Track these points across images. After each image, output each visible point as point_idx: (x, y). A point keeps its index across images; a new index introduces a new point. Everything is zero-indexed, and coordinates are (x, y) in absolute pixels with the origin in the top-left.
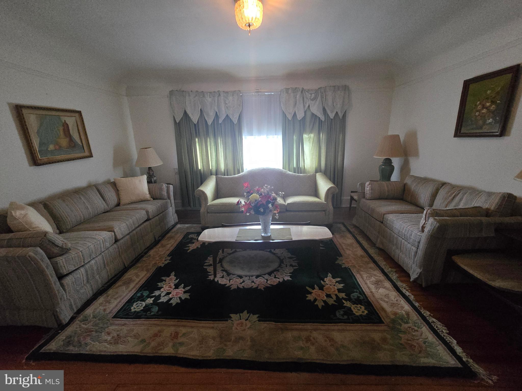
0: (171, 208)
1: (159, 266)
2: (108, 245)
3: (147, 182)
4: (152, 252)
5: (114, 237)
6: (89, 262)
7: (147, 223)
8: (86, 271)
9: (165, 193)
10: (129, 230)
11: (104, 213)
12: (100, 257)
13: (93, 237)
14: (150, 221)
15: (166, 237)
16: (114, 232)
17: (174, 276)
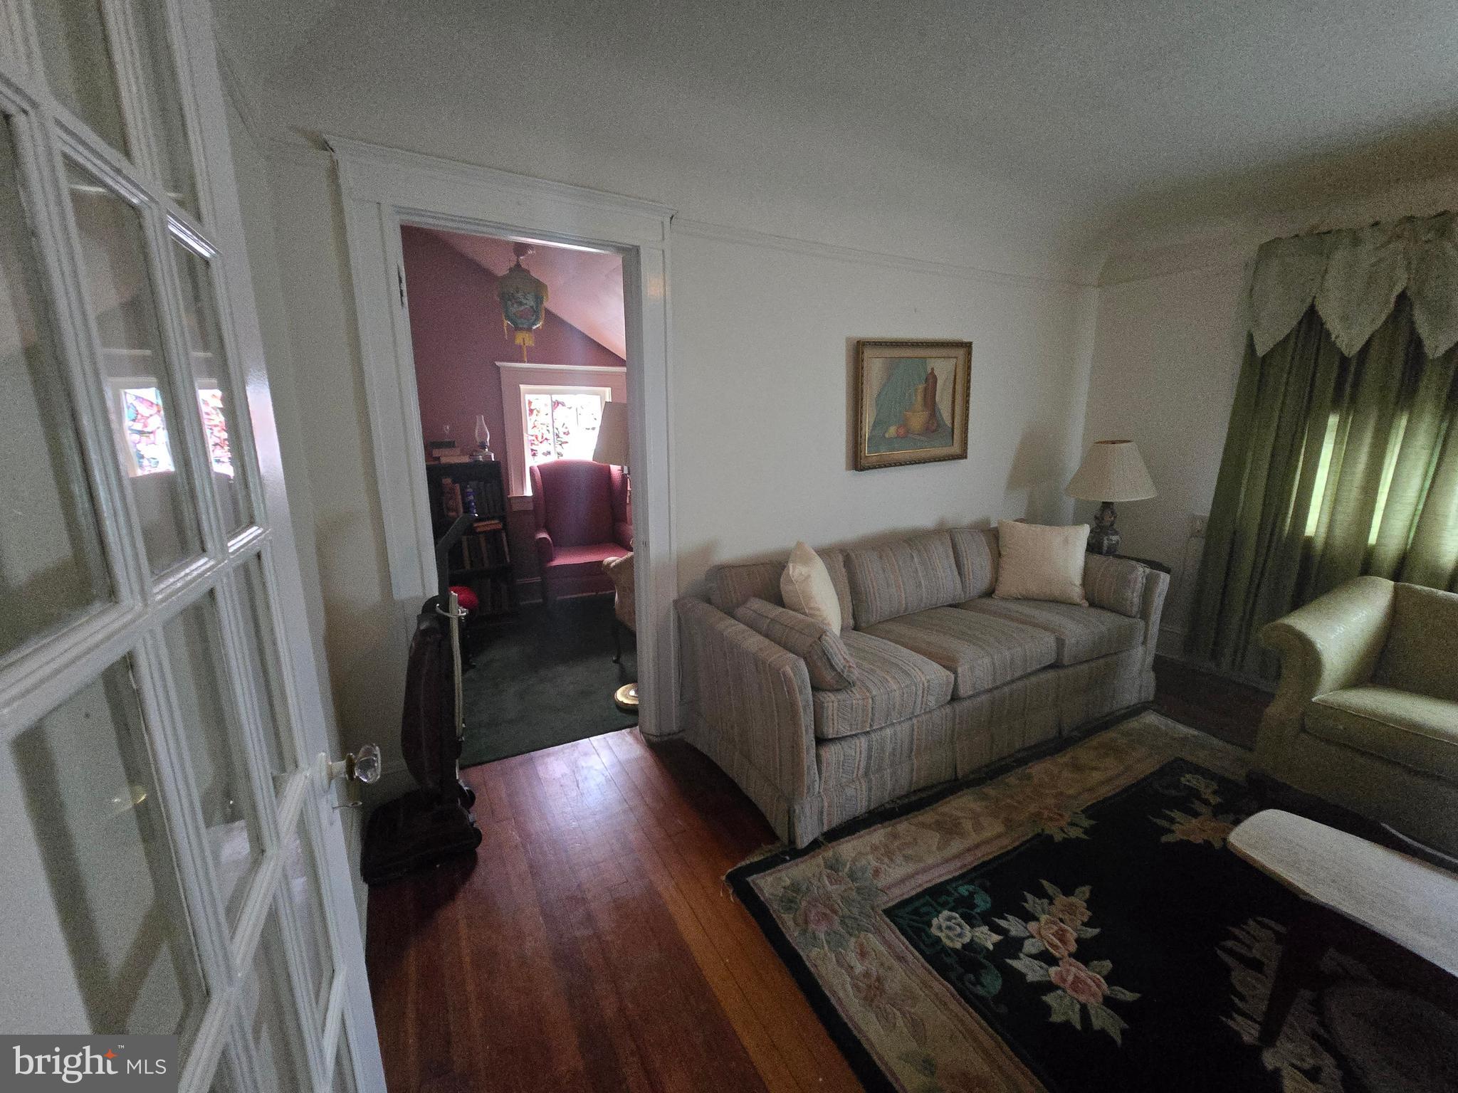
0: (1140, 650)
1: (1047, 832)
2: (932, 701)
3: (1086, 543)
4: (1037, 770)
5: (952, 687)
6: (881, 728)
7: (1051, 675)
8: (870, 749)
9: (1134, 597)
10: (994, 680)
11: (951, 606)
12: (906, 726)
13: (906, 668)
14: (1062, 673)
15: (1095, 741)
16: (955, 673)
17: (1085, 905)
